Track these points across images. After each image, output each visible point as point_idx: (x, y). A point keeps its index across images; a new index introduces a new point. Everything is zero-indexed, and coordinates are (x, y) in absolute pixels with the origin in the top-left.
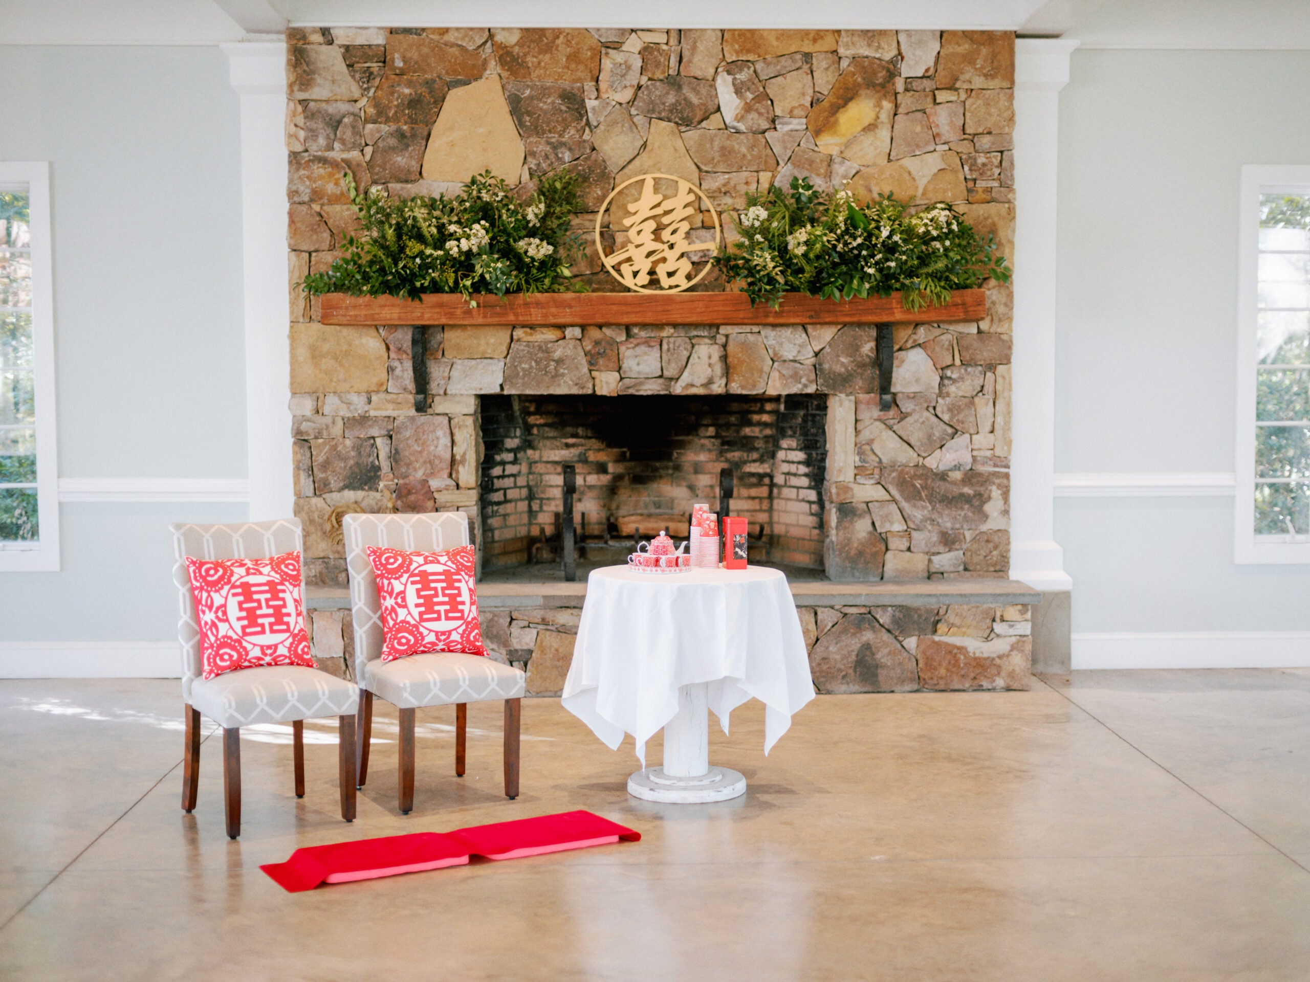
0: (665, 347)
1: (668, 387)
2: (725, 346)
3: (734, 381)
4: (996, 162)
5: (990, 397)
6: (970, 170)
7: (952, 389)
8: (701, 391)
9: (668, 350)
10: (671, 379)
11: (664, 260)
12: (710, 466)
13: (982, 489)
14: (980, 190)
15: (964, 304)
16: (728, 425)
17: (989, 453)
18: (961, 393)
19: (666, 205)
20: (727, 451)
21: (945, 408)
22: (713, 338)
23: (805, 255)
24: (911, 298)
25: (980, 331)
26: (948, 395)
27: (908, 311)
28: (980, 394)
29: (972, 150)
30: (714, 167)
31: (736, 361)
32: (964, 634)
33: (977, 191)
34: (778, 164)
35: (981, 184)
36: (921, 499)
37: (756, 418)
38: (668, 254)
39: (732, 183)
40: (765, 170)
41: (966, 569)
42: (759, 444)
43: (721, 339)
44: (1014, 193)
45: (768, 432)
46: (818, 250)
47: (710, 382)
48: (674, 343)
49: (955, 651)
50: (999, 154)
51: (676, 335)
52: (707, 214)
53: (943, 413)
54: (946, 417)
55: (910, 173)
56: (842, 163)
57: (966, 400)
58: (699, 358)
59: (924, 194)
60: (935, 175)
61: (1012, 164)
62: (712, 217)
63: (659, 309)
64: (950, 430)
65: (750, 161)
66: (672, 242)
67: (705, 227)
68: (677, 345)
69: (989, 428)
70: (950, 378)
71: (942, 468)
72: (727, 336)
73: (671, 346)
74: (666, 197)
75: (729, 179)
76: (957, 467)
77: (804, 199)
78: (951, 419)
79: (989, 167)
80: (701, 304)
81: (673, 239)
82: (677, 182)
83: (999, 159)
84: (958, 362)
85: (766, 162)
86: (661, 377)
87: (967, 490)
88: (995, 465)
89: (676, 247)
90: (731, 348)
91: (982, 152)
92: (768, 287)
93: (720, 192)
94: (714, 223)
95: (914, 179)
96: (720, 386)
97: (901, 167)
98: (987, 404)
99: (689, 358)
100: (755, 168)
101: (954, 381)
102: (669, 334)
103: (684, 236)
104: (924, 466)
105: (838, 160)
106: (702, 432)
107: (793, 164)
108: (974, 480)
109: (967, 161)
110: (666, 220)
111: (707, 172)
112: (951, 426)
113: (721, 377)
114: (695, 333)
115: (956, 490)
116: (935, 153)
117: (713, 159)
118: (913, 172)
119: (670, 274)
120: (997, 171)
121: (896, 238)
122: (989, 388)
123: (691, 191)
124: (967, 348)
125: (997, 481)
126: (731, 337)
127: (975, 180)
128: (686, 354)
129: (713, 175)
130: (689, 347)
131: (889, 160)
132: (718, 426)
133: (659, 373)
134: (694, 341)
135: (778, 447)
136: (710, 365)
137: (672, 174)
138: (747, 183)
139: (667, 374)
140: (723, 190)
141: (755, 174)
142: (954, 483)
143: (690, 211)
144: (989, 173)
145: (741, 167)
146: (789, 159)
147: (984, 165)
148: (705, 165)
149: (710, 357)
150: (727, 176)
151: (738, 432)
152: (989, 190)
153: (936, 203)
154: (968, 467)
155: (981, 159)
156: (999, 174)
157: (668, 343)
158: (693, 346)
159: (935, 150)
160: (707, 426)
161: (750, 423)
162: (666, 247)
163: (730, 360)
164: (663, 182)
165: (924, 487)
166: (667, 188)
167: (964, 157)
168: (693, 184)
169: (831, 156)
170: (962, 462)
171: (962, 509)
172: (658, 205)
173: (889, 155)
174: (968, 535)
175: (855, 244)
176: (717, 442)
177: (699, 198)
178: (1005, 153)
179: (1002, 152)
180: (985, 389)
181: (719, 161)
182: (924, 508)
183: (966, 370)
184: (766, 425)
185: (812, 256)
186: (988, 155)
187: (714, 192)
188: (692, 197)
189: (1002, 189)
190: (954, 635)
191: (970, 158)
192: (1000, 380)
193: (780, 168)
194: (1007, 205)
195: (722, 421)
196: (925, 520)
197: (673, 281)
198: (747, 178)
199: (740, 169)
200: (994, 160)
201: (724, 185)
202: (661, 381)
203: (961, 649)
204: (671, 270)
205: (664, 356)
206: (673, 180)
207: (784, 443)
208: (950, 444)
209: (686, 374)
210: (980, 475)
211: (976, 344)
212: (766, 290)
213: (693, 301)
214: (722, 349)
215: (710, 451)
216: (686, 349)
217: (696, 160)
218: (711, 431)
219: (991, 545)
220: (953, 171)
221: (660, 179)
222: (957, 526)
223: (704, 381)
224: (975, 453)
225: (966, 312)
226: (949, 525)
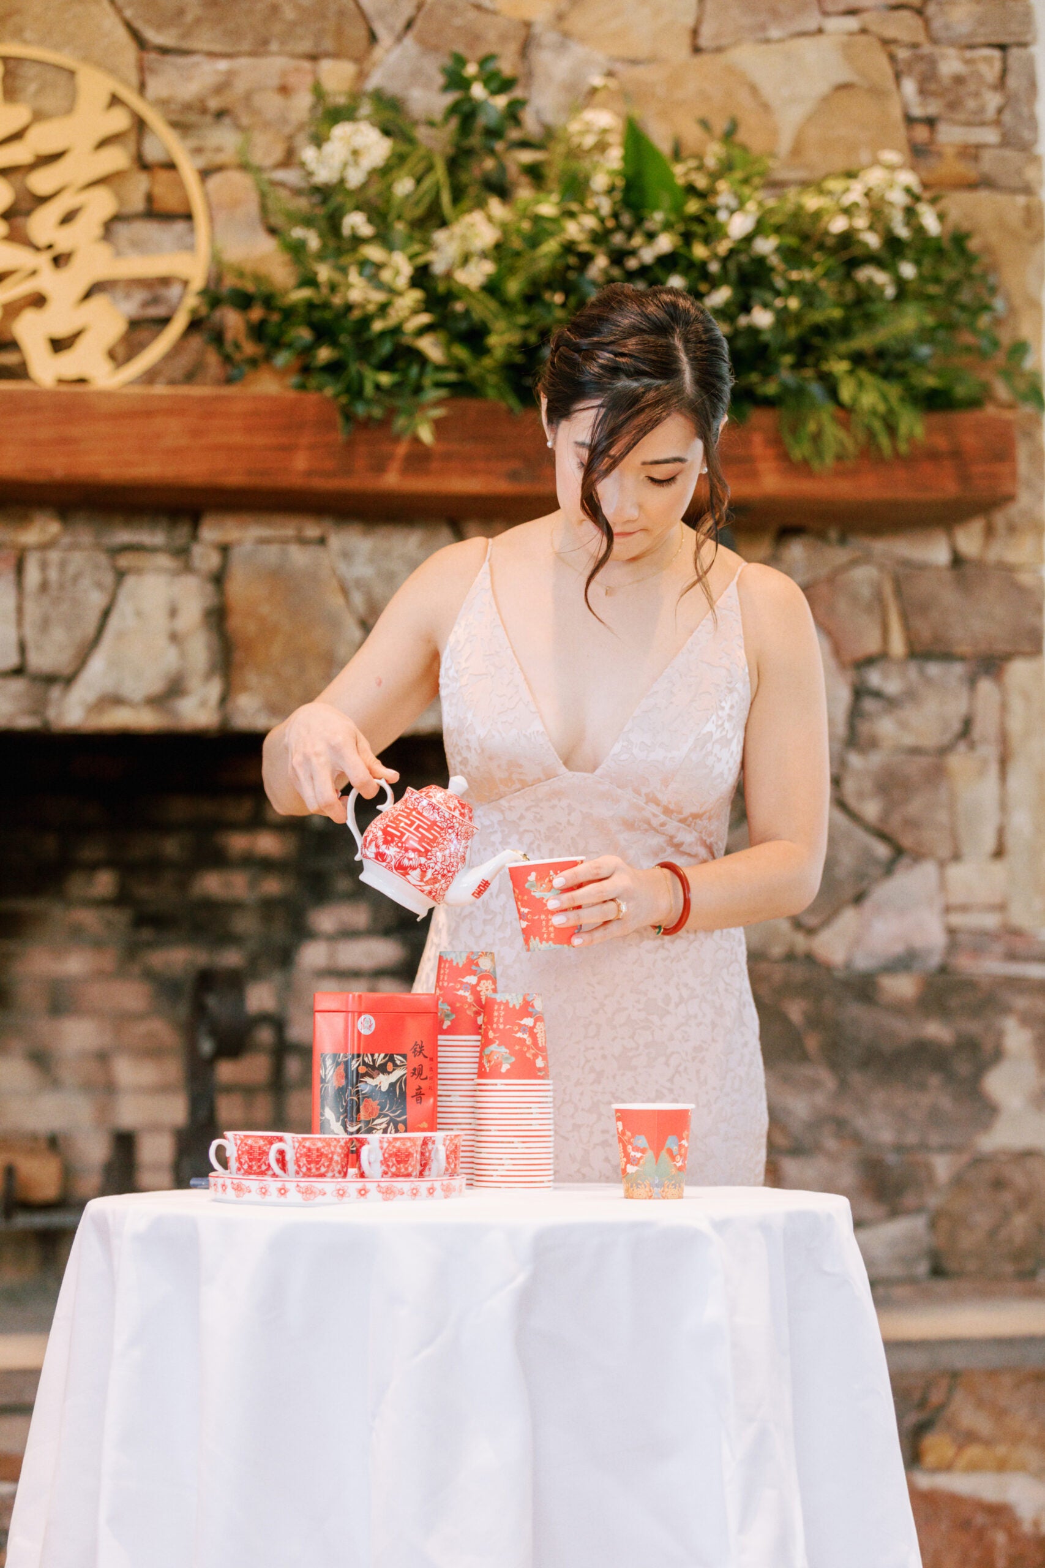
0: (33, 575)
1: (39, 706)
2: (219, 579)
3: (245, 688)
4: (990, 72)
5: (989, 751)
6: (922, 92)
7: (886, 727)
8: (145, 720)
9: (44, 586)
10: (49, 679)
11: (38, 301)
12: (98, 993)
13: (973, 1027)
14: (949, 151)
15: (956, 454)
16: (154, 866)
17: (990, 921)
18: (909, 740)
19: (40, 140)
20: (150, 945)
21: (868, 785)
22: (182, 553)
23: (492, 288)
24: (812, 427)
25: (957, 561)
26: (873, 743)
27: (803, 468)
28: (962, 747)
29: (921, 37)
30: (184, 36)
31: (251, 628)
32: (1002, 1466)
33: (940, 155)
34: (373, 38)
35: (950, 135)
36: (804, 1057)
37: (238, 843)
38: (48, 281)
39: (240, 86)
40: (336, 55)
41: (938, 1271)
42: (246, 924)
43: (205, 558)
44: (1040, 167)
45: (273, 886)
46: (544, 264)
47: (175, 689)
48: (63, 565)
49: (980, 1519)
50: (996, 54)
51: (66, 540)
52: (163, 176)
53: (861, 795)
54: (871, 810)
55: (754, 90)
56: (561, 47)
57: (923, 761)
58: (139, 614)
59: (797, 150)
60: (825, 100)
61: (1032, 86)
62: (180, 185)
63: (45, 433)
64: (882, 850)
65: (294, 24)
66: (61, 247)
67: (154, 213)
68: (71, 570)
69: (989, 843)
70: (877, 694)
71: (863, 963)
72: (225, 549)
73: (53, 575)
74: (38, 116)
75: (231, 74)
76: (904, 962)
77: (483, 120)
78: (886, 815)
79: (972, 87)
80: (174, 425)
81: (64, 239)
82: (72, 73)
83: (997, 66)
84: (898, 646)
85: (339, 33)
86: (19, 671)
87: (936, 1030)
88: (1012, 956)
89: (76, 263)
90: (238, 587)
91: (952, 43)
92: (385, 379)
93: (204, 111)
94: (186, 201)
95: (766, 107)
96: (203, 704)
97: (730, 70)
98: (981, 773)
99: (106, 614)
100: (306, 46)
101: (891, 703)
102: (45, 537)
103: (98, 231)
104: (810, 958)
105: (550, 37)
106: (77, 886)
107: (421, 41)
108: (954, 1002)
109: (910, 64)
110: (41, 182)
111: (164, 51)
112: (883, 836)
113: (208, 676)
114: (124, 536)
115: (905, 1030)
116: (823, 40)
117: (181, 12)
118: (768, 90)
119: (59, 345)
120: (993, 101)
121: (766, 246)
122: (985, 726)
123: (115, 100)
124: (924, 608)
125: (1021, 1002)
126: (237, 554)
127: (931, 122)
128: (97, 599)
129: (181, 61)
130: (108, 578)
131: (697, 50)
132: (126, 869)
133: (12, 660)
134: (124, 561)
135: (302, 932)
136: (174, 637)
137: (57, 47)
138: (284, 90)
139: (38, 661)
140: (214, 104)
141: (307, 65)
142: (899, 1009)
143: (117, 158)
144: (971, 104)
145: (265, 42)
146: (409, 25)
147: (959, 80)
148: (159, 27)
149: (173, 613)
150: (223, 65)
151: (183, 885)
152: (971, 152)
153: (827, 176)
154: (935, 961)
155: (950, 64)
156: (1000, 111)
157: (44, 566)
158: (120, 575)
159: (820, 31)
160: (93, 867)
161: (219, 860)
162: (44, 260)
163: (235, 622)
164: (30, 71)
165: (815, 1021)
166: (40, 91)
167: (903, 54)
168: (124, 81)
169: (528, 25)
170: (919, 942)
171: (922, 1087)
172: (17, 136)
173: (695, 32)
174: (943, 1167)
175: (648, 255)
176: (121, 918)
177: (140, 125)
178: (1014, 52)
179: (1002, 47)
180: (977, 732)
181: (198, 21)
182: (814, 1084)
183: (921, 672)
184: (266, 865)
185: (514, 287)
186: (969, 54)
187: (187, 107)
188: (119, 121)
189: (1008, 153)
190: (974, 1467)
191: (921, 58)
192: (1017, 704)
193: (378, 52)
194: (1021, 200)
195: (140, 849)
196: (820, 1121)
197: (69, 364)
198: (284, 74)
199: (260, 49)
200: (984, 68)
201: (220, 88)
202: (17, 686)
203: (1000, 1513)
204: (62, 331)
205: (32, 610)
206: (59, 68)
207: (326, 920)
208: (884, 891)
209: (97, 665)
210: (969, 984)
211: (949, 596)
212: (378, 387)
213: (149, 414)
214: (210, 588)
215: (98, 944)
216: (99, 585)
217: (128, 13)
218: (104, 883)
219: (1007, 1197)
220: (876, 92)
221: (19, 60)
222: (911, 1138)
223: (154, 684)
224: (956, 920)
225: (965, 479)
226: (886, 1136)
